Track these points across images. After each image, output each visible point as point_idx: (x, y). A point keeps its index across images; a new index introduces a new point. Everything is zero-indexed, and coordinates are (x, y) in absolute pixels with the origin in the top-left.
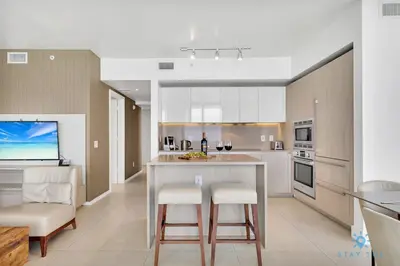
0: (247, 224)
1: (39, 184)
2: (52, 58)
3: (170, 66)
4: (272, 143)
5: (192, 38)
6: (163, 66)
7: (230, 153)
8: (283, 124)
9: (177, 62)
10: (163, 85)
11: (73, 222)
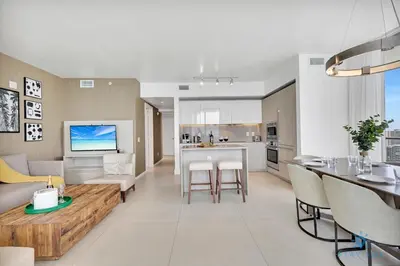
0: (238, 182)
1: (113, 164)
2: (110, 83)
3: (186, 88)
4: (254, 137)
5: (202, 71)
6: (182, 88)
7: (226, 143)
8: (260, 125)
9: (191, 85)
10: (181, 99)
11: (133, 187)
